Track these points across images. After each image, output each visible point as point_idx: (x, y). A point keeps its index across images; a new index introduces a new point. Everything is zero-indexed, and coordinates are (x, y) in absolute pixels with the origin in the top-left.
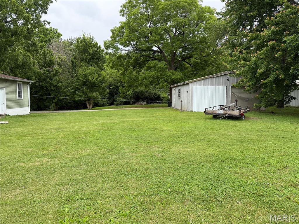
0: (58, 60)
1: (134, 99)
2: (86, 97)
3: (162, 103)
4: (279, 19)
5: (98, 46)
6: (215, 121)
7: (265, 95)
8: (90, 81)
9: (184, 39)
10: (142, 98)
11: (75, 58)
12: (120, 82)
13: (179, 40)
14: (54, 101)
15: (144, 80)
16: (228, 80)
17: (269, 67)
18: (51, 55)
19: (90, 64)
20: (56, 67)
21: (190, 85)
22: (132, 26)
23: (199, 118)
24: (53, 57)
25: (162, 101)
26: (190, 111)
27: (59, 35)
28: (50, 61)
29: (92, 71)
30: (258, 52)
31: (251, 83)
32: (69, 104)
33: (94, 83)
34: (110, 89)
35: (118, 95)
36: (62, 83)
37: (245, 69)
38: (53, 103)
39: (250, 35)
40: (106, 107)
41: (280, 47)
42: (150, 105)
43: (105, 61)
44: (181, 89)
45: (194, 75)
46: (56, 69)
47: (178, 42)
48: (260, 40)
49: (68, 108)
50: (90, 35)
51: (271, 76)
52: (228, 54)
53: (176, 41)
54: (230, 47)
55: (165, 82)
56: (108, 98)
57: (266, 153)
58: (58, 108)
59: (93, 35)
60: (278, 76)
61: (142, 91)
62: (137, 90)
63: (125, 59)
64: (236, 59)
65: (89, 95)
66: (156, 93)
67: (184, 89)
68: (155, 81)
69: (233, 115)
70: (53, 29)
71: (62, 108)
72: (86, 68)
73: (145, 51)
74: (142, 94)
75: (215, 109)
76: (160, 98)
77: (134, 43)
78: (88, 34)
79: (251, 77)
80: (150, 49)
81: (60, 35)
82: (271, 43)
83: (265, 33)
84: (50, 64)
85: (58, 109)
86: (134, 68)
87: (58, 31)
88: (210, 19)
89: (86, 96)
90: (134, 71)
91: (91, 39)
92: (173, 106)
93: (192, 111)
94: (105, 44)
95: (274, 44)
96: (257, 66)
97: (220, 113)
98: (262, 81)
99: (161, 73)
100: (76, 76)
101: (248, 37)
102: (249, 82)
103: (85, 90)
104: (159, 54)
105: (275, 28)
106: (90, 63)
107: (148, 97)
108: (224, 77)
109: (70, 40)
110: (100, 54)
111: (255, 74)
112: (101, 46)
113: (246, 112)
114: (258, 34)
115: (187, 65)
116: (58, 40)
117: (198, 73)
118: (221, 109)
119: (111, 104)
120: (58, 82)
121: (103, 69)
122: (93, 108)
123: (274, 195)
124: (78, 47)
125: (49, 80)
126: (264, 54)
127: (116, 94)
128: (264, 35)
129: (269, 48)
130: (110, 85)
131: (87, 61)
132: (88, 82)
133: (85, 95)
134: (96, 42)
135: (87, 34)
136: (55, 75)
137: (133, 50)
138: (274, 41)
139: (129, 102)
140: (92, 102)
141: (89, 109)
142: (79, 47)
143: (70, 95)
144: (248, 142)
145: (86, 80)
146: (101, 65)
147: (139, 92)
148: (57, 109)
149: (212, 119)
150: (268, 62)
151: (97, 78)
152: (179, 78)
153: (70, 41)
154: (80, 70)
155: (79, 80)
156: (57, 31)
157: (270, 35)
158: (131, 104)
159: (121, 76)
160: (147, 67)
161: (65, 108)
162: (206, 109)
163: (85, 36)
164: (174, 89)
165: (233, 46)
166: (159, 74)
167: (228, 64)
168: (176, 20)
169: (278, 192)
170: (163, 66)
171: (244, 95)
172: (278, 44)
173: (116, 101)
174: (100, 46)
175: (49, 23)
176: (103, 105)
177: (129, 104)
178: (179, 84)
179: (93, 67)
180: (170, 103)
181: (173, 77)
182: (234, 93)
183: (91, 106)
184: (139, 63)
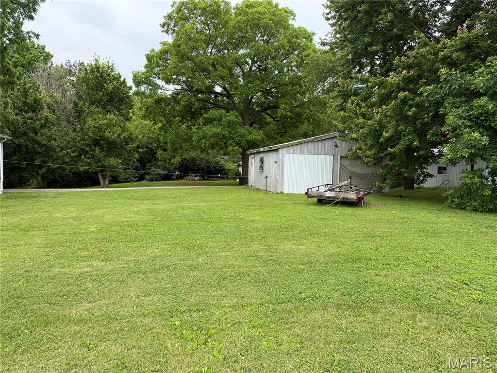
0: (49, 100)
1: (180, 170)
2: (98, 167)
3: (227, 179)
4: (413, 60)
5: (122, 79)
6: (323, 207)
7: (392, 170)
8: (107, 140)
9: (266, 78)
10: (193, 169)
11: (80, 98)
12: (157, 142)
13: (258, 79)
14: (40, 172)
15: (201, 140)
16: (336, 146)
17: (399, 129)
18: (37, 90)
19: (106, 110)
20: (46, 113)
21: (280, 151)
22: (182, 50)
23: (297, 203)
24: (40, 96)
25: (227, 175)
26: (279, 192)
27: (48, 57)
28: (35, 101)
29: (111, 121)
30: (384, 107)
31: (372, 152)
32: (66, 178)
33: (114, 143)
34: (139, 152)
35: (152, 163)
36: (55, 140)
37: (365, 130)
38: (38, 174)
39: (371, 79)
40: (132, 184)
41: (413, 101)
42: (208, 181)
43: (132, 105)
44: (264, 158)
45: (280, 135)
46: (47, 116)
47: (258, 82)
48: (386, 88)
49: (63, 184)
50: (108, 60)
51: (401, 143)
52: (336, 106)
53: (255, 80)
54: (340, 96)
55: (237, 145)
56: (134, 169)
57: (407, 251)
58: (46, 183)
59: (113, 61)
60: (412, 143)
61: (193, 158)
62: (186, 156)
63: (169, 104)
64: (352, 115)
65: (103, 163)
66: (217, 163)
67: (269, 159)
68: (220, 143)
69: (348, 199)
70: (37, 45)
71: (53, 184)
72: (100, 116)
73: (202, 92)
74: (195, 164)
75: (322, 190)
76: (224, 170)
77: (185, 79)
78: (105, 59)
79: (373, 143)
80: (210, 90)
81: (50, 57)
82: (402, 95)
83: (394, 79)
84: (35, 106)
85: (46, 186)
86: (183, 119)
87: (47, 50)
88: (307, 48)
89: (100, 164)
90: (183, 124)
91: (109, 67)
92: (250, 184)
93: (282, 193)
94: (135, 77)
95: (406, 97)
96: (381, 127)
97: (329, 195)
98: (388, 149)
99: (230, 129)
100: (82, 129)
101: (369, 84)
102: (369, 150)
103: (97, 153)
104: (225, 98)
105: (409, 72)
106: (106, 108)
107: (205, 168)
108: (330, 140)
109: (66, 65)
110: (124, 94)
111: (379, 139)
112: (126, 80)
113: (366, 195)
114: (383, 80)
115: (269, 119)
116: (46, 64)
117: (286, 133)
118: (330, 190)
119: (141, 178)
120: (50, 139)
121: (128, 119)
122: (110, 185)
123: (432, 299)
124: (85, 80)
125: (32, 135)
126: (392, 110)
127: (149, 161)
128: (393, 82)
129: (399, 101)
130: (138, 147)
131: (100, 104)
132: (104, 139)
133: (97, 163)
134: (119, 73)
135: (103, 59)
136: (43, 126)
137: (182, 89)
138: (407, 92)
139: (172, 175)
140: (108, 175)
141: (103, 187)
142: (89, 80)
143: (70, 161)
144: (380, 237)
145: (99, 137)
146: (124, 111)
147: (189, 159)
148: (44, 185)
149: (317, 205)
150: (397, 122)
151: (120, 135)
152: (259, 140)
153: (66, 67)
154: (90, 119)
155: (86, 137)
156: (43, 49)
157: (401, 82)
158: (174, 180)
159: (160, 131)
160: (204, 118)
161: (59, 185)
162: (308, 190)
163: (100, 61)
164: (253, 156)
165: (344, 94)
166: (226, 132)
167: (338, 123)
168: (255, 47)
169: (435, 295)
170: (233, 120)
171: (359, 169)
172: (412, 96)
173: (149, 174)
174: (124, 80)
175: (37, 36)
176: (127, 181)
177: (170, 180)
178: (261, 150)
179: (112, 116)
180: (242, 179)
181: (249, 138)
182: (343, 166)
183: (107, 182)
184: (192, 112)
